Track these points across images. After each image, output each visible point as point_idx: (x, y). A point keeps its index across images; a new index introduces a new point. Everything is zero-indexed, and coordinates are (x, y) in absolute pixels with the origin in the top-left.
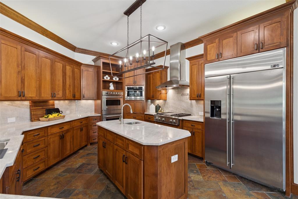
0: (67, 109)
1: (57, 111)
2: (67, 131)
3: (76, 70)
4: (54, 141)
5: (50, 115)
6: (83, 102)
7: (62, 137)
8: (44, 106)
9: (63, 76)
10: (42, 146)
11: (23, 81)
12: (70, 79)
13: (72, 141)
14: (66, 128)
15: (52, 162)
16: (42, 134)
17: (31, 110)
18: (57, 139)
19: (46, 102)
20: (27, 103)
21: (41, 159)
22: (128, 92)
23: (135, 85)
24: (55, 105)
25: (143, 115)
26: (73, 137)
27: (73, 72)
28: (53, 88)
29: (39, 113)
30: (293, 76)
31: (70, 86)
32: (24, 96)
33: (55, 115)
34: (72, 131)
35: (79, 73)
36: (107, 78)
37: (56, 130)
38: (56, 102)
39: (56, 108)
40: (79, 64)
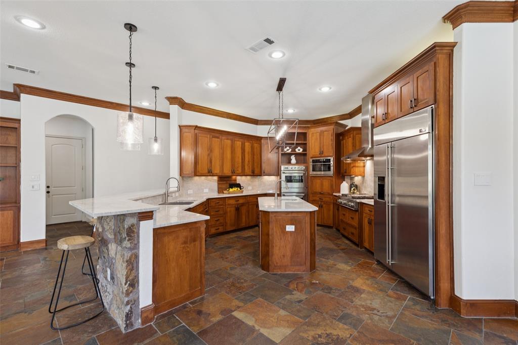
0: (249, 185)
1: (239, 186)
2: (243, 205)
3: (256, 145)
4: (230, 211)
5: (231, 189)
6: (266, 178)
7: (238, 209)
8: (228, 180)
9: (242, 153)
10: (221, 212)
11: (211, 162)
12: (249, 155)
13: (247, 214)
14: (241, 201)
15: (229, 228)
16: (221, 202)
17: (218, 183)
18: (233, 209)
19: (229, 177)
20: (216, 178)
21: (221, 223)
22: (313, 166)
23: (321, 157)
24: (237, 180)
25: (332, 197)
26: (248, 211)
27: (252, 148)
28: (233, 165)
29: (224, 186)
30: (452, 142)
31: (249, 162)
32: (211, 172)
33: (235, 189)
34: (247, 205)
35: (259, 149)
36: (288, 150)
37: (232, 202)
38: (238, 178)
39: (238, 183)
40: (258, 139)
